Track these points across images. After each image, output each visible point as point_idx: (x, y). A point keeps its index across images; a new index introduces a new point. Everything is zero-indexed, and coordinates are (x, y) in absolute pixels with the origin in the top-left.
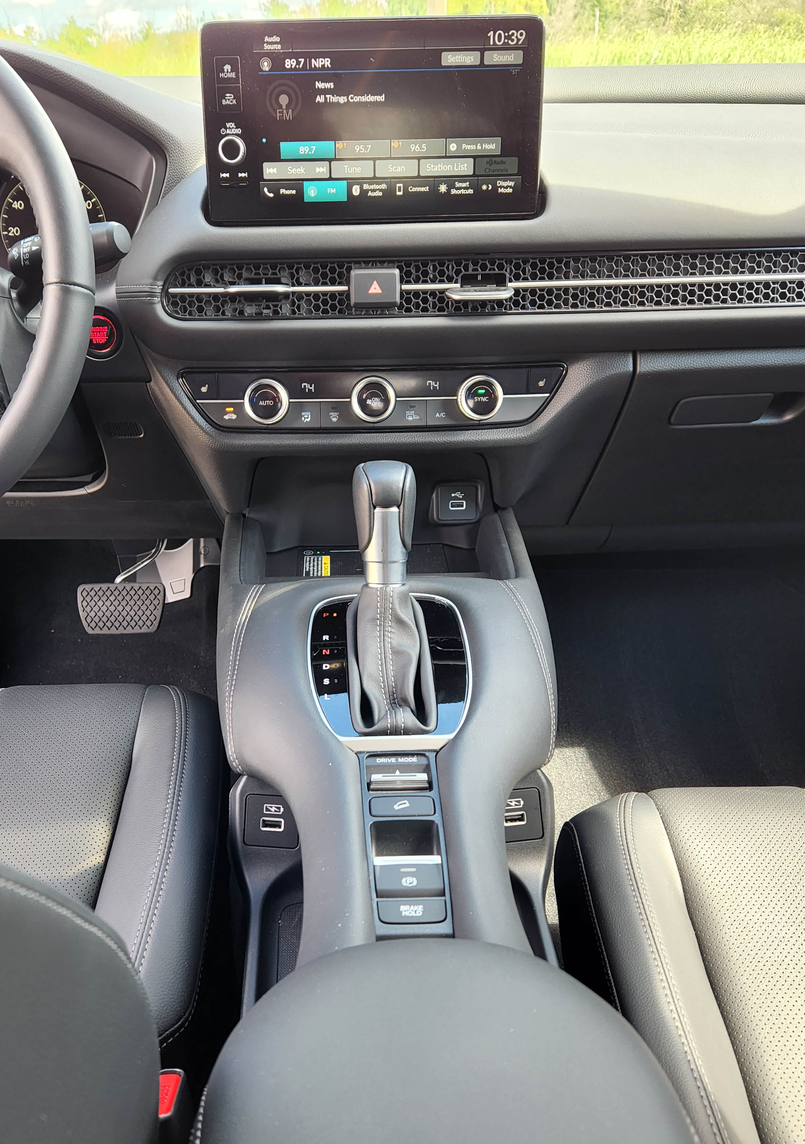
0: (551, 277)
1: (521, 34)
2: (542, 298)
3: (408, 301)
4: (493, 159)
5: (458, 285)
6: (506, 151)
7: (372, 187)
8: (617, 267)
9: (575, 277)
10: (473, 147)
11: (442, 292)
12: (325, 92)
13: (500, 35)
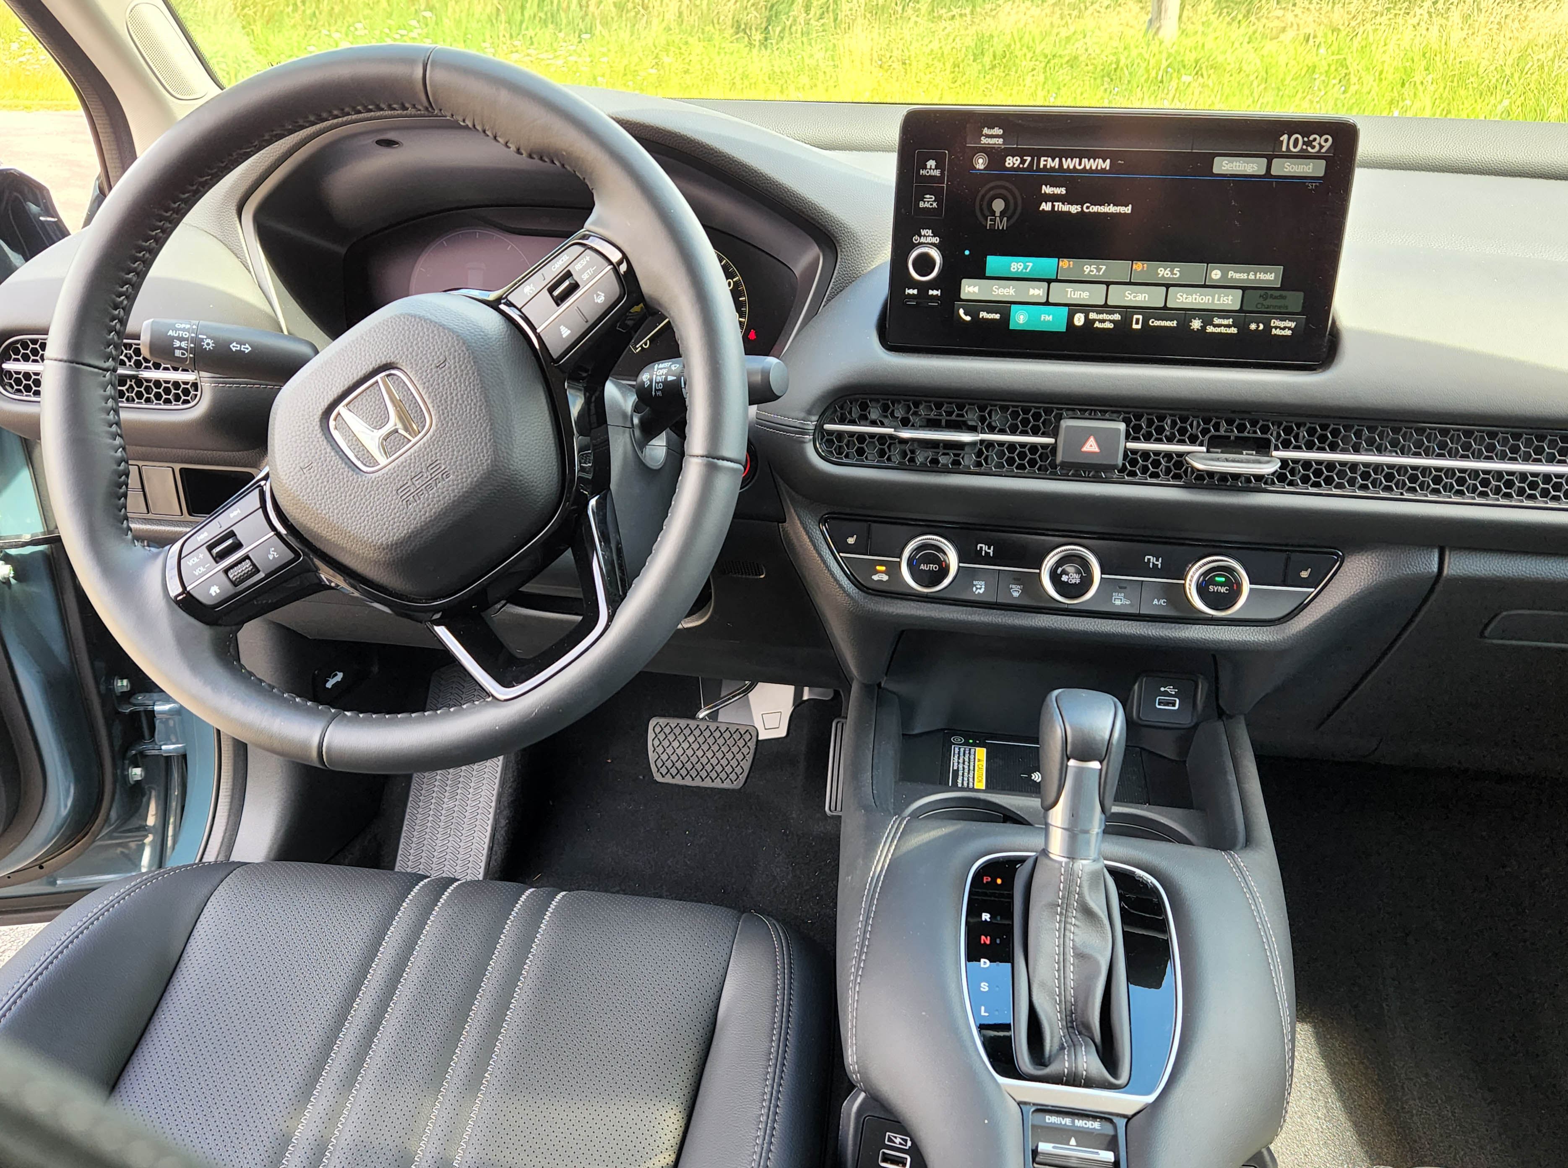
0: (1333, 448)
1: (1326, 140)
2: (1319, 473)
3: (1133, 463)
4: (1270, 292)
5: (1204, 449)
6: (1287, 284)
7: (1101, 317)
8: (1429, 442)
9: (1368, 451)
10: (1244, 276)
11: (1180, 455)
12: (1053, 198)
13: (1297, 140)
